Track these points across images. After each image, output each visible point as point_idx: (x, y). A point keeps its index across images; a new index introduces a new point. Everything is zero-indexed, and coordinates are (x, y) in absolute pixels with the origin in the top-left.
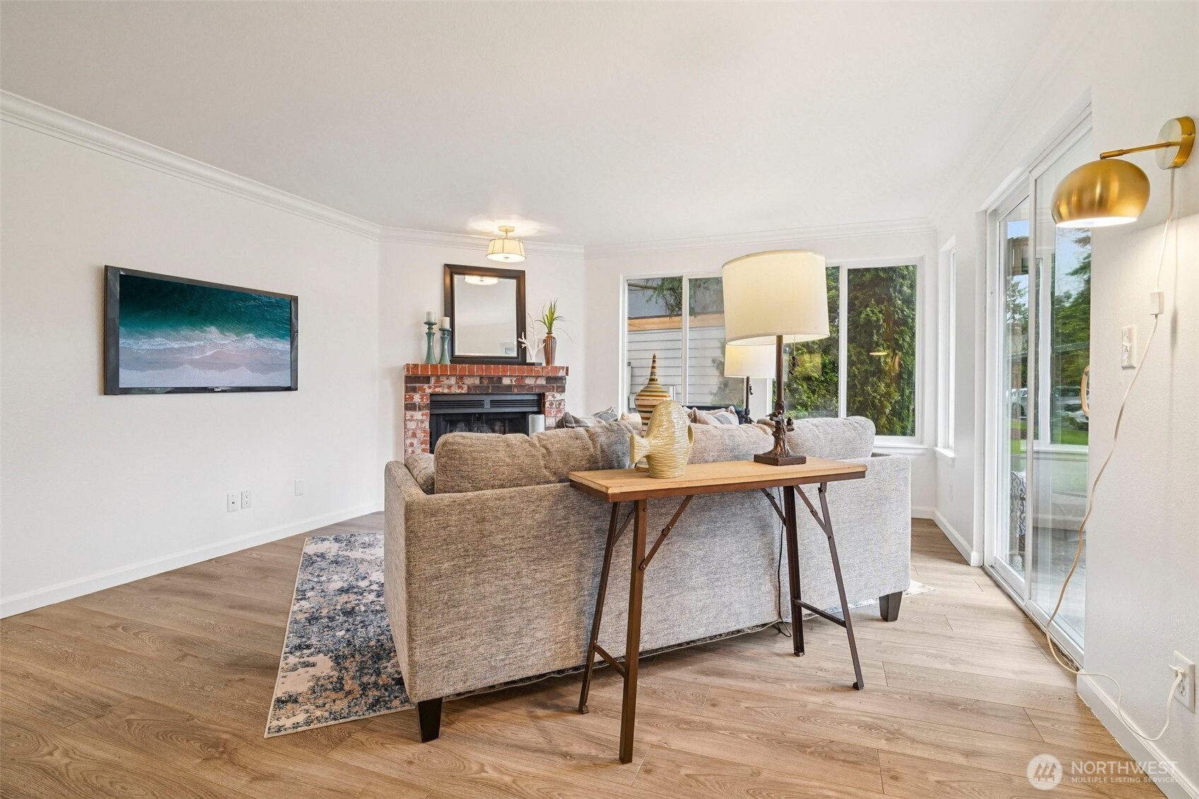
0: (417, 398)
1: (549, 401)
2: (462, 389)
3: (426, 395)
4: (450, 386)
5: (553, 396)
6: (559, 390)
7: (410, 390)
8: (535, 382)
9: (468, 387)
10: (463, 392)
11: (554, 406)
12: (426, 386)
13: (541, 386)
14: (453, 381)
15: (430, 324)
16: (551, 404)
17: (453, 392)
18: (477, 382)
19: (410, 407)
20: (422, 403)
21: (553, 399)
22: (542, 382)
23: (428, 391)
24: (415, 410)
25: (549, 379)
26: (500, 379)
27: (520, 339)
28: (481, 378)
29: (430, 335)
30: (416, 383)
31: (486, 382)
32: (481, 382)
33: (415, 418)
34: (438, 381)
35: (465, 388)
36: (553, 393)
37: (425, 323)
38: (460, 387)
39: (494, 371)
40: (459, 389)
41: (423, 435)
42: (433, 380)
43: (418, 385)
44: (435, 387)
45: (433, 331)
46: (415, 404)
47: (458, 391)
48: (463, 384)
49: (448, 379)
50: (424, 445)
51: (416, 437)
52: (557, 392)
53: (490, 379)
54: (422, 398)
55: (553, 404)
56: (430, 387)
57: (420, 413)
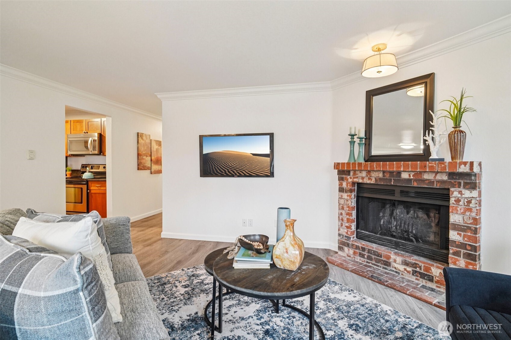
0: (344, 185)
1: (455, 197)
2: (371, 180)
3: (349, 183)
4: (363, 177)
5: (460, 192)
6: (467, 187)
7: (341, 179)
8: (435, 177)
9: (376, 179)
10: (372, 182)
11: (461, 203)
12: (349, 177)
13: (443, 182)
14: (364, 174)
15: (352, 136)
16: (458, 201)
17: (365, 182)
18: (381, 175)
19: (341, 190)
20: (347, 188)
21: (459, 196)
22: (445, 178)
23: (350, 180)
24: (343, 192)
25: (452, 175)
26: (399, 173)
27: (425, 138)
28: (384, 172)
29: (352, 143)
30: (342, 175)
31: (387, 176)
32: (384, 176)
33: (343, 197)
34: (354, 174)
35: (374, 180)
36: (459, 189)
37: (349, 135)
38: (369, 179)
39: (394, 166)
40: (369, 180)
41: (347, 209)
42: (352, 173)
43: (344, 176)
44: (354, 178)
45: (355, 140)
46: (343, 188)
47: (368, 182)
48: (371, 176)
49: (360, 172)
50: (348, 216)
51: (344, 210)
52: (464, 188)
53: (391, 173)
54: (347, 185)
55: (460, 201)
56: (351, 178)
57: (346, 194)
